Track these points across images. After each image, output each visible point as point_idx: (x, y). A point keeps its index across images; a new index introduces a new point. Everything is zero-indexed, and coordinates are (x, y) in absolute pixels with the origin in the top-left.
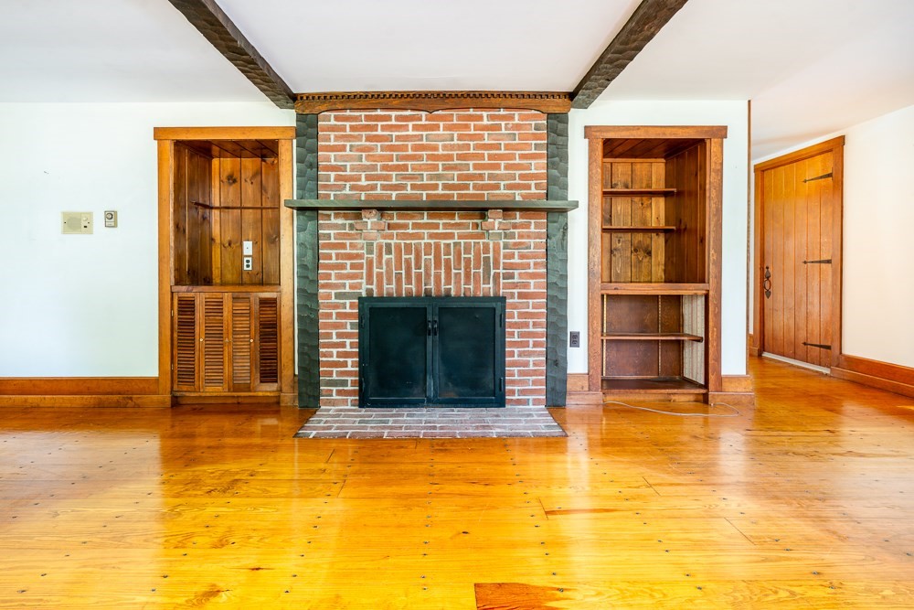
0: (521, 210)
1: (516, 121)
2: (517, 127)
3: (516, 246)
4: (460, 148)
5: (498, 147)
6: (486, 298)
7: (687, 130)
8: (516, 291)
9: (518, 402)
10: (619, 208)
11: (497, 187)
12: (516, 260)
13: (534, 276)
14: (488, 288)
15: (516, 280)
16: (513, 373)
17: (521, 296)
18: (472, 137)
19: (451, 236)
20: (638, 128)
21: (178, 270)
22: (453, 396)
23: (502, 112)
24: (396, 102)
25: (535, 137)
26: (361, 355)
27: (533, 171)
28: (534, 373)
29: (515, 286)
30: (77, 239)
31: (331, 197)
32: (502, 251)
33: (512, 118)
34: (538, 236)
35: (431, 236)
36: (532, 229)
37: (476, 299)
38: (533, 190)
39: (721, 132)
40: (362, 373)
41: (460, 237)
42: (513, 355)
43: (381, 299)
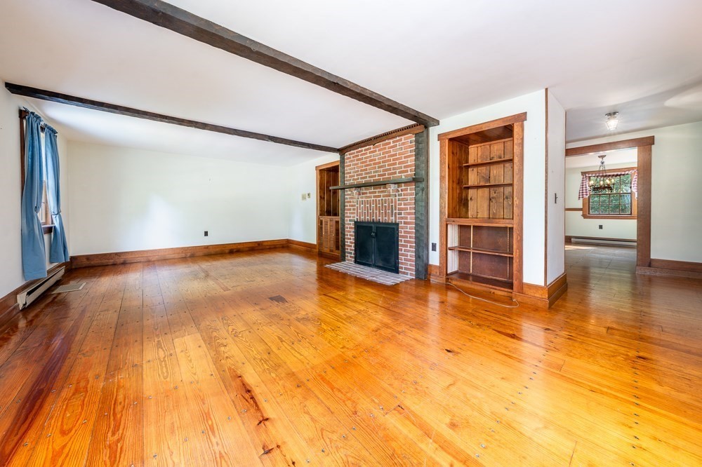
0: (404, 183)
1: (403, 141)
2: (403, 144)
3: (403, 200)
4: (383, 158)
5: (395, 155)
6: (392, 224)
7: (496, 122)
8: (403, 221)
9: (404, 273)
10: (495, 172)
11: (395, 173)
12: (403, 206)
13: (409, 214)
14: (392, 219)
15: (403, 216)
16: (402, 259)
17: (405, 223)
18: (387, 152)
19: (379, 196)
20: (466, 128)
21: (321, 211)
22: (381, 265)
23: (398, 138)
24: (363, 144)
25: (410, 147)
26: (355, 243)
27: (409, 164)
28: (410, 260)
29: (402, 218)
30: (304, 201)
31: (347, 183)
32: (398, 202)
33: (401, 140)
34: (411, 194)
35: (375, 197)
36: (409, 191)
37: (388, 224)
38: (409, 173)
39: (522, 117)
40: (355, 250)
41: (383, 197)
42: (402, 251)
43: (360, 222)
